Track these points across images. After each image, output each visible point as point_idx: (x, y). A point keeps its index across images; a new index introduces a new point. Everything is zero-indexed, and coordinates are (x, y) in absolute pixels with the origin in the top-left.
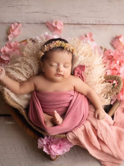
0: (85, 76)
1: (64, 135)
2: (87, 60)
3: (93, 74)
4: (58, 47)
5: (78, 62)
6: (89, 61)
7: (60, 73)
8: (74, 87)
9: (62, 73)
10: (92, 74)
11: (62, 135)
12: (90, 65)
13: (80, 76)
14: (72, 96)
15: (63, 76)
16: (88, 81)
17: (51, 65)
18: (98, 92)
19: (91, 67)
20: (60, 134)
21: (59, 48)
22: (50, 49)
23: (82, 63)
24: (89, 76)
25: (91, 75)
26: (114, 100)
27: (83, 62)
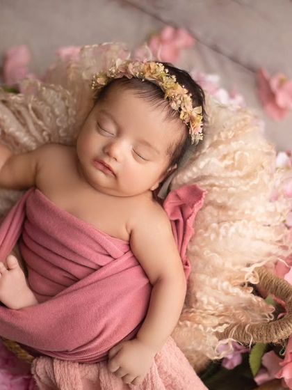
0: (196, 231)
1: (29, 356)
2: (227, 185)
3: (221, 238)
4: (146, 81)
5: (195, 169)
6: (232, 189)
7: (107, 161)
8: (131, 235)
9: (114, 166)
10: (218, 234)
11: (23, 351)
12: (229, 203)
13: (181, 219)
14: (110, 256)
15: (115, 176)
16: (195, 248)
17: (100, 127)
18: (209, 303)
19: (230, 213)
20: (23, 346)
21: (150, 86)
22: (124, 77)
23: (207, 182)
24: (206, 235)
25: (213, 236)
26: (269, 374)
27: (212, 181)
